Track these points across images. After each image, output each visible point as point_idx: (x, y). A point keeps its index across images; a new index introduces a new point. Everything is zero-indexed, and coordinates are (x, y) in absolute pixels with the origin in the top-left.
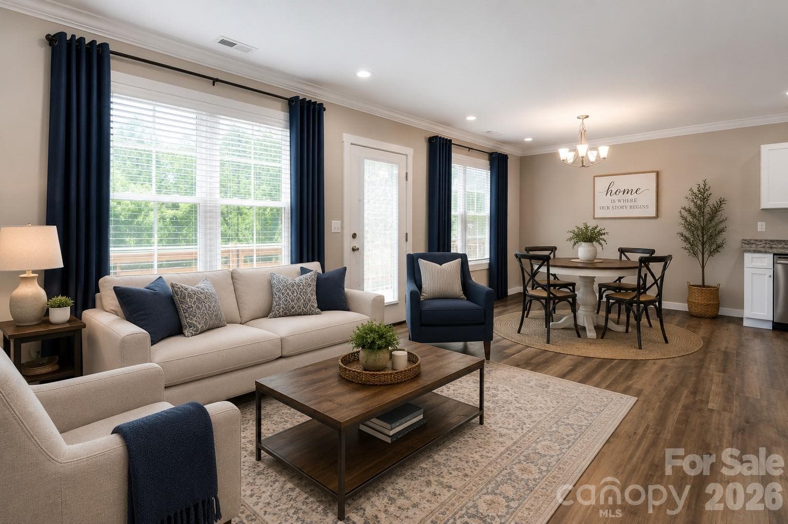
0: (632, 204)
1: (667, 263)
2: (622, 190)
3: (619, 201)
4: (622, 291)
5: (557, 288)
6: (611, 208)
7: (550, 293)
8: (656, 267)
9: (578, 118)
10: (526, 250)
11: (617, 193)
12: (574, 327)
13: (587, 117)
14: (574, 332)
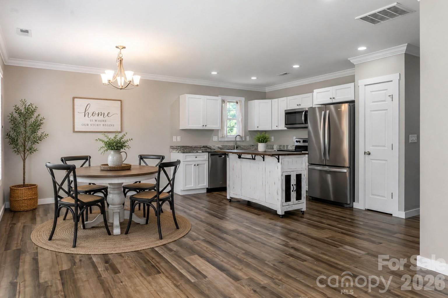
0: (104, 123)
1: (177, 166)
2: (97, 113)
3: (96, 121)
4: (146, 190)
5: (92, 193)
6: (89, 125)
7: (77, 200)
8: (170, 170)
9: (117, 47)
10: (62, 160)
11: (94, 115)
12: (104, 225)
13: (124, 48)
14: (105, 230)
